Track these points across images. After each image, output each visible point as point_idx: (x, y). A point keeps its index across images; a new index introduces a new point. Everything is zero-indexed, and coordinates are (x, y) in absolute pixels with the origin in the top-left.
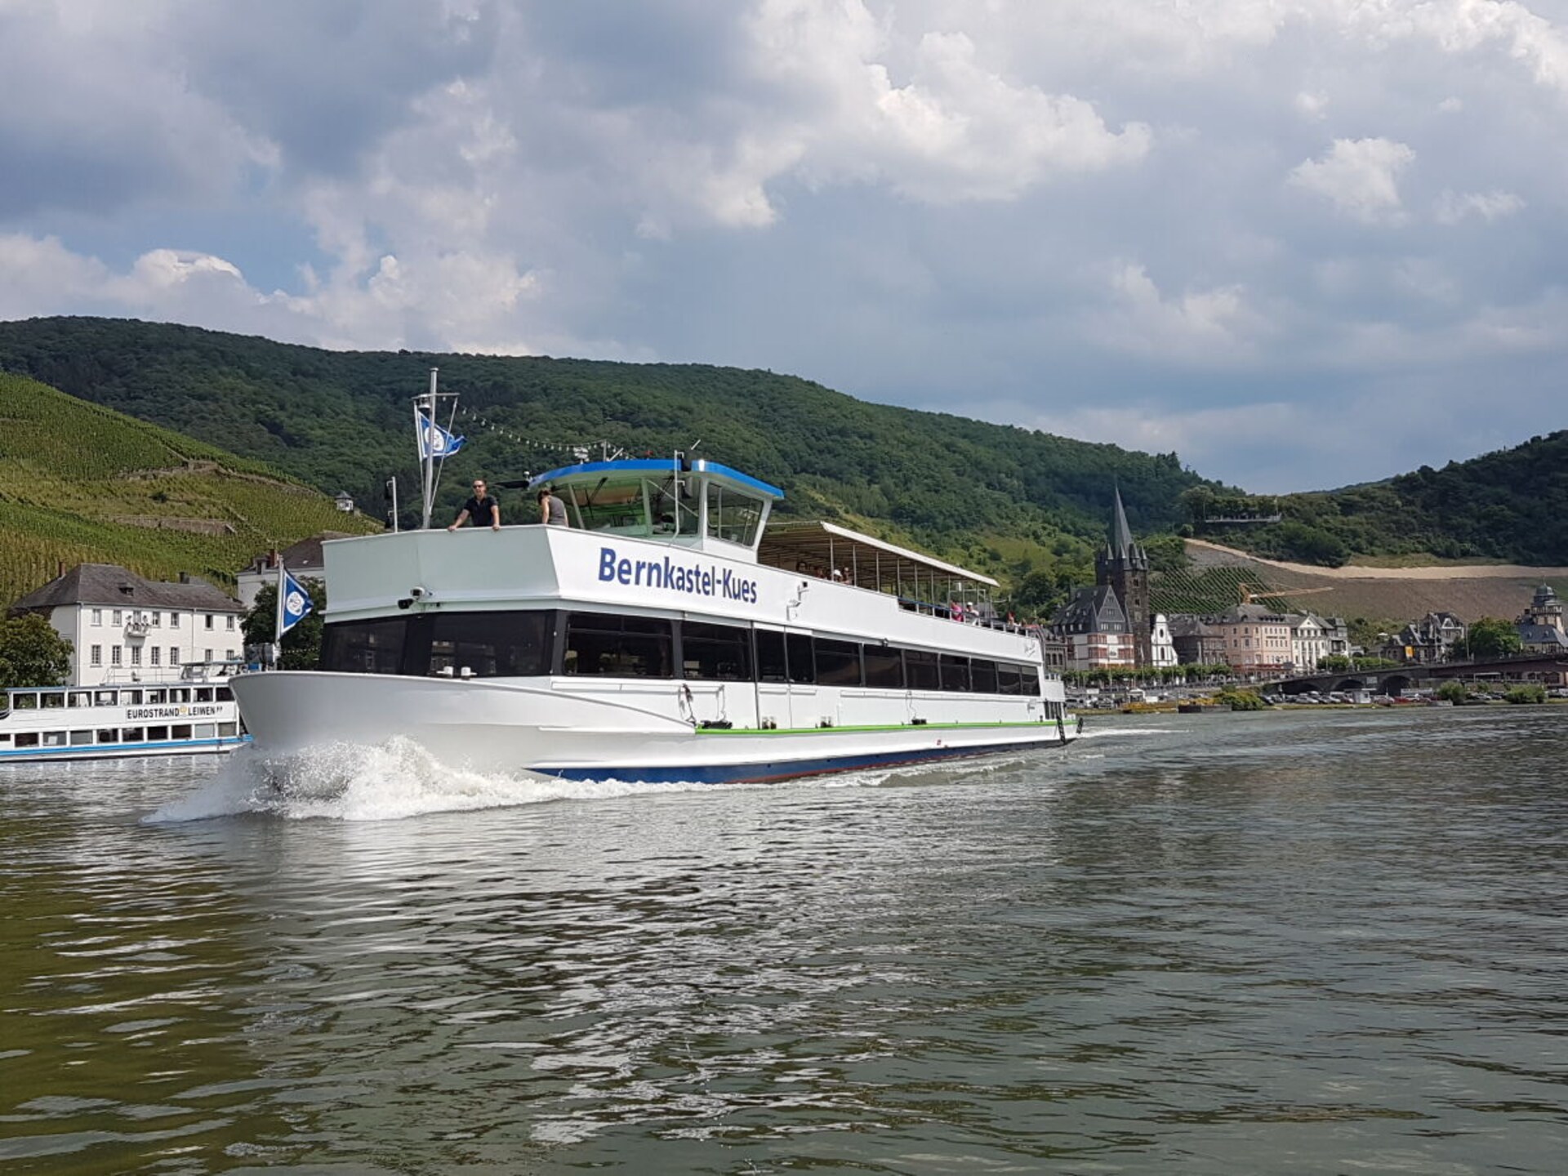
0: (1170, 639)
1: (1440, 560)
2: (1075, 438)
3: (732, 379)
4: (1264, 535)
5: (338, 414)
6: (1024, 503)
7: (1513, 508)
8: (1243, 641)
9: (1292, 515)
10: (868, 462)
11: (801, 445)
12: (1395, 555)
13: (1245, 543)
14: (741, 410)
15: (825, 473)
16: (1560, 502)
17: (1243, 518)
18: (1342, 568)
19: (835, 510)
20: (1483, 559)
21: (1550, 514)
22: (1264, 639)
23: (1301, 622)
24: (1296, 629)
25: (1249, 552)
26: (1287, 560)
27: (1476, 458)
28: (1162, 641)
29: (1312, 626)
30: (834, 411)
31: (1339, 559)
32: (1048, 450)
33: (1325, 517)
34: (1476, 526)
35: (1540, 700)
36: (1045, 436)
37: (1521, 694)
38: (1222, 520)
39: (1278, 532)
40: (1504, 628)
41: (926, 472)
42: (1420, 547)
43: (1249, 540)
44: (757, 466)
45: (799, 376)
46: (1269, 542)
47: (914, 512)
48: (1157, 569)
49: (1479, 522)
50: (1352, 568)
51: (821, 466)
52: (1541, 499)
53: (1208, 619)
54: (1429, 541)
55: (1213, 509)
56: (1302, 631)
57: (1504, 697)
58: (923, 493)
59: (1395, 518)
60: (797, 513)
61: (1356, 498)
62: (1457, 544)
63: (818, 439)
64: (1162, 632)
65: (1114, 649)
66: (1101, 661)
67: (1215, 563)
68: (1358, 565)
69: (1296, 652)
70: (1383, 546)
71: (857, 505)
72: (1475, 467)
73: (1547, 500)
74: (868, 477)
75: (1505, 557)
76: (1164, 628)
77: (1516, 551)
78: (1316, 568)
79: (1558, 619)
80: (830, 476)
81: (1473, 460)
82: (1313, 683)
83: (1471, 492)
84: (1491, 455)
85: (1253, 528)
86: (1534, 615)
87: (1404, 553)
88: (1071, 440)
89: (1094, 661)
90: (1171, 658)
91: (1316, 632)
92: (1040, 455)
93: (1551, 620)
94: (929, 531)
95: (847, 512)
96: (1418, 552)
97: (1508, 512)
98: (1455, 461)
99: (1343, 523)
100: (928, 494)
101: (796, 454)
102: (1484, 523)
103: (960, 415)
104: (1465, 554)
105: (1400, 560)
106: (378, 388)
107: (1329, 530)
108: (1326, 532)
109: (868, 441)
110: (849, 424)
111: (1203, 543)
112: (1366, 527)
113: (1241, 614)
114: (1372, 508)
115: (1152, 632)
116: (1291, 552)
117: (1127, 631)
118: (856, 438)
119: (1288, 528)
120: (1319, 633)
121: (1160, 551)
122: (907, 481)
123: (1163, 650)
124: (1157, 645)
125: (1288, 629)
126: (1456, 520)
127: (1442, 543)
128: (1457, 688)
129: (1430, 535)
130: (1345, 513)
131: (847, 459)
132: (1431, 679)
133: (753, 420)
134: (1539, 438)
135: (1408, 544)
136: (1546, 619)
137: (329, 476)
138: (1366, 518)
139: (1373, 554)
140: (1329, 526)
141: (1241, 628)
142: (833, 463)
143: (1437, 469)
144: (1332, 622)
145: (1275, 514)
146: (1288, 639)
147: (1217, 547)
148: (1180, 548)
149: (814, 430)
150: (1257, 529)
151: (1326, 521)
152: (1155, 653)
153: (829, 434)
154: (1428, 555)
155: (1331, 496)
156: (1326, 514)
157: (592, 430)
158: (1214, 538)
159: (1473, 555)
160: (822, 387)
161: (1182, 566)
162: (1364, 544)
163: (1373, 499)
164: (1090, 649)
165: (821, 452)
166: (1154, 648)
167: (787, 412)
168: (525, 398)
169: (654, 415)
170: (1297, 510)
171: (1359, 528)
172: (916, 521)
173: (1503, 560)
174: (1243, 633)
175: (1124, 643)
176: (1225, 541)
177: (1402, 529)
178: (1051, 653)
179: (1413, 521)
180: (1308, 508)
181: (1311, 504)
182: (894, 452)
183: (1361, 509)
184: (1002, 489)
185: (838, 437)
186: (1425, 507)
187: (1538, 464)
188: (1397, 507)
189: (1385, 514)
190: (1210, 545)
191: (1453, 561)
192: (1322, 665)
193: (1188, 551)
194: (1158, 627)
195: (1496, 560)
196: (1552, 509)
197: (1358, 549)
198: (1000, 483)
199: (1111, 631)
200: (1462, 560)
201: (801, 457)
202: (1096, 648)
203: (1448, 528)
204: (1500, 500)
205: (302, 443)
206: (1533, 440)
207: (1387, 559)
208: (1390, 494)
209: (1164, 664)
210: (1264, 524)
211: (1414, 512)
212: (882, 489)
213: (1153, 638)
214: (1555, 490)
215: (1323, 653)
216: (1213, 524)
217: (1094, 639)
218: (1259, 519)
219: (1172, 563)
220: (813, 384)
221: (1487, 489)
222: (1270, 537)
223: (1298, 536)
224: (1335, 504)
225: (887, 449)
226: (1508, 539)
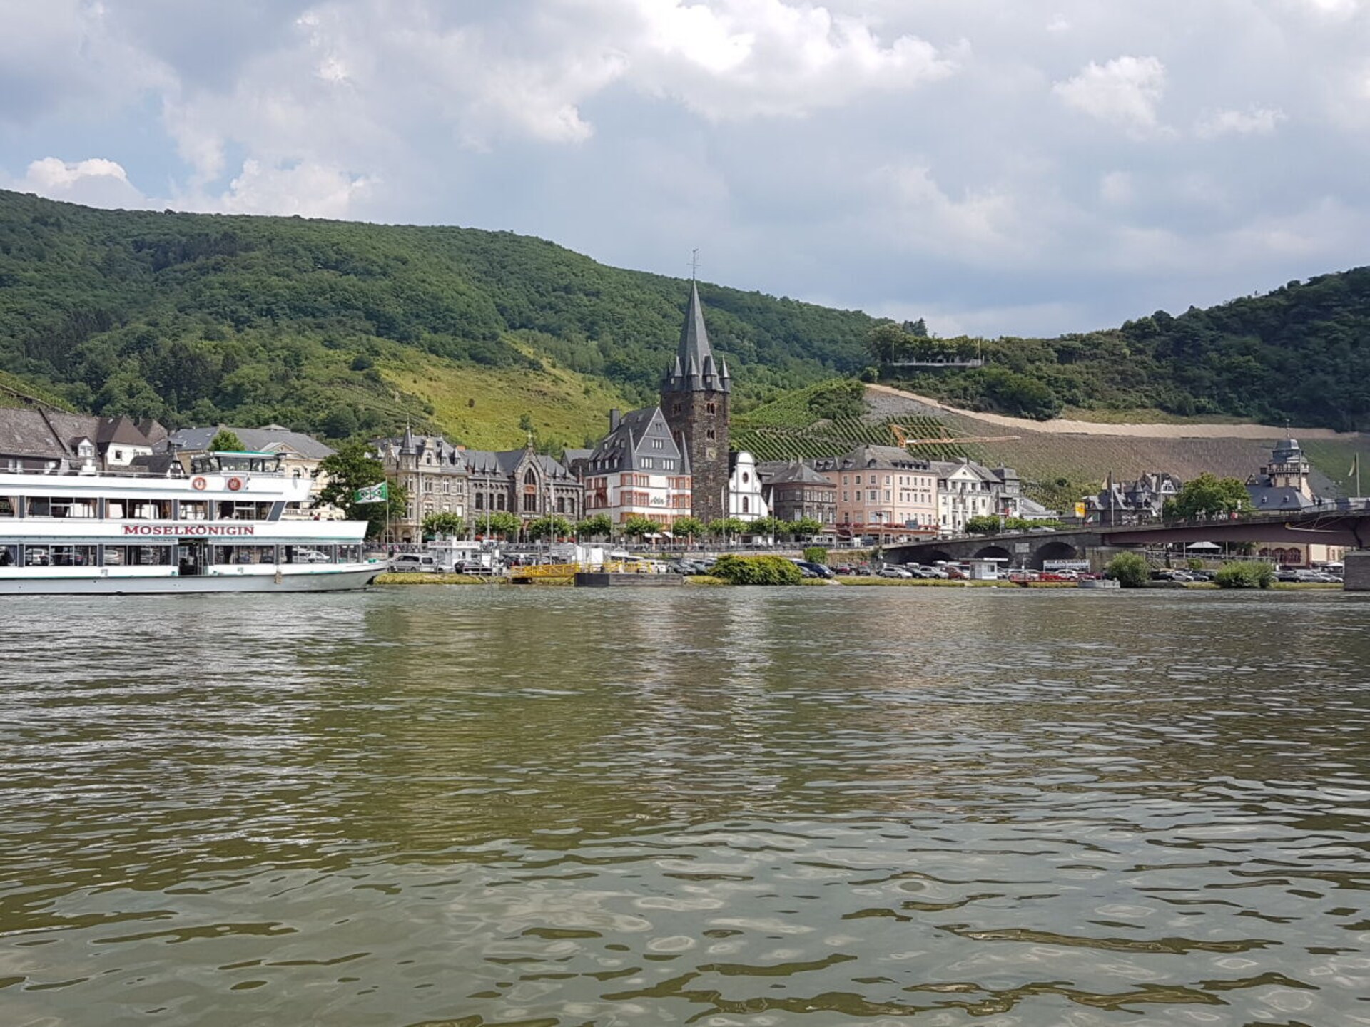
0: (758, 486)
1: (1171, 417)
2: (821, 305)
3: (470, 238)
4: (962, 382)
5: (63, 259)
6: (753, 365)
7: (1261, 359)
8: (868, 494)
9: (998, 360)
10: (590, 319)
11: (523, 301)
12: (1116, 409)
13: (938, 390)
14: (469, 266)
15: (544, 329)
16: (1317, 353)
17: (940, 361)
18: (1051, 422)
19: (538, 363)
20: (1222, 417)
21: (1304, 368)
22: (898, 491)
23: (953, 471)
24: (945, 481)
25: (941, 400)
26: (986, 410)
27: (1222, 304)
28: (745, 487)
29: (969, 477)
30: (564, 269)
31: (1047, 411)
32: (791, 315)
33: (1037, 363)
34: (1216, 378)
35: (1264, 585)
36: (791, 303)
37: (1236, 575)
38: (914, 363)
39: (978, 378)
40: (1230, 489)
41: (648, 329)
42: (1147, 401)
43: (940, 386)
44: (461, 316)
45: (540, 237)
46: (965, 389)
47: (628, 369)
48: (826, 416)
49: (1218, 375)
50: (1063, 421)
51: (541, 322)
52: (1296, 350)
53: (826, 463)
54: (1159, 395)
55: (904, 351)
56: (954, 484)
57: (1211, 578)
58: (640, 350)
59: (1120, 368)
60: (495, 364)
61: (1078, 345)
62: (1192, 400)
63: (542, 295)
64: (746, 477)
65: (662, 495)
66: (636, 510)
67: (896, 410)
68: (1071, 419)
69: (943, 510)
70: (1103, 398)
71: (569, 362)
72: (1221, 314)
73: (1301, 351)
74: (588, 334)
75: (1247, 416)
76: (751, 470)
77: (1261, 409)
78: (1019, 420)
79: (1304, 480)
80: (547, 331)
81: (1218, 307)
82: (945, 550)
83: (1212, 342)
84: (1240, 301)
85: (948, 373)
86: (1272, 475)
87: (1128, 408)
88: (818, 306)
89: (626, 509)
90: (761, 509)
91: (973, 485)
92: (782, 320)
93: (1293, 481)
94: (640, 389)
95: (554, 366)
96: (1146, 407)
97: (1253, 364)
98: (1196, 307)
99: (1059, 371)
100: (645, 351)
101: (516, 309)
102: (1225, 375)
103: (706, 281)
104: (1200, 410)
105: (1122, 415)
106: (124, 242)
107: (1040, 378)
108: (1035, 380)
109: (594, 299)
110: (576, 281)
111: (889, 389)
112: (1086, 376)
113: (868, 458)
114: (1095, 356)
115: (730, 476)
116: (991, 401)
117: (683, 471)
118: (581, 295)
119: (989, 374)
120: (978, 487)
121: (833, 397)
122: (627, 337)
123: (746, 499)
124: (737, 493)
125: (934, 480)
126: (1192, 372)
127: (1173, 397)
128: (1138, 563)
129: (1161, 388)
130: (1061, 361)
131: (568, 315)
132: (1103, 548)
133: (477, 275)
134: (1297, 282)
135: (1133, 397)
136: (1287, 479)
137: (20, 314)
138: (1087, 367)
139: (1090, 408)
140: (1040, 374)
141: (867, 476)
142: (551, 318)
143: (1175, 316)
144: (999, 473)
145: (976, 358)
146: (933, 492)
147: (904, 394)
148: (857, 394)
149: (539, 286)
150: (953, 374)
151: (1038, 369)
152: (735, 505)
153: (554, 290)
154: (1157, 411)
155: (1047, 344)
156: (1040, 360)
157: (297, 276)
158: (901, 383)
159: (1209, 412)
160: (560, 247)
161: (857, 414)
162: (1079, 394)
163: (1097, 346)
164: (622, 493)
165: (543, 308)
166: (732, 498)
167: (517, 269)
168: (249, 248)
169: (364, 264)
170: (1005, 355)
171: (1077, 379)
172: (629, 378)
173: (1246, 419)
174: (869, 483)
175: (678, 488)
176: (914, 386)
177: (1128, 381)
178: (564, 495)
179: (1143, 372)
180: (1018, 352)
181: (1023, 349)
182: (618, 309)
183: (1082, 357)
184: (731, 350)
185: (563, 294)
186: (1158, 357)
187: (1295, 310)
188: (1124, 357)
189: (1109, 363)
190: (896, 391)
191: (1185, 418)
192: (971, 528)
193: (867, 397)
194: (740, 470)
195: (1236, 419)
196: (1307, 362)
197: (1073, 402)
198: (729, 345)
199: (657, 469)
200: (1198, 418)
201: (521, 313)
202: (631, 492)
203: (1183, 381)
204: (1246, 350)
205: (10, 282)
206: (1290, 285)
207: (1107, 414)
208: (1117, 341)
209: (748, 518)
210: (962, 369)
211: (1143, 362)
212: (599, 346)
213: (732, 483)
214: (1312, 339)
215: (984, 512)
216: (902, 368)
217: (628, 478)
218: (957, 363)
219: (845, 409)
220: (551, 244)
221: (1235, 339)
222: (967, 384)
223: (1002, 383)
224: (1052, 351)
225: (611, 306)
226: (1253, 395)
